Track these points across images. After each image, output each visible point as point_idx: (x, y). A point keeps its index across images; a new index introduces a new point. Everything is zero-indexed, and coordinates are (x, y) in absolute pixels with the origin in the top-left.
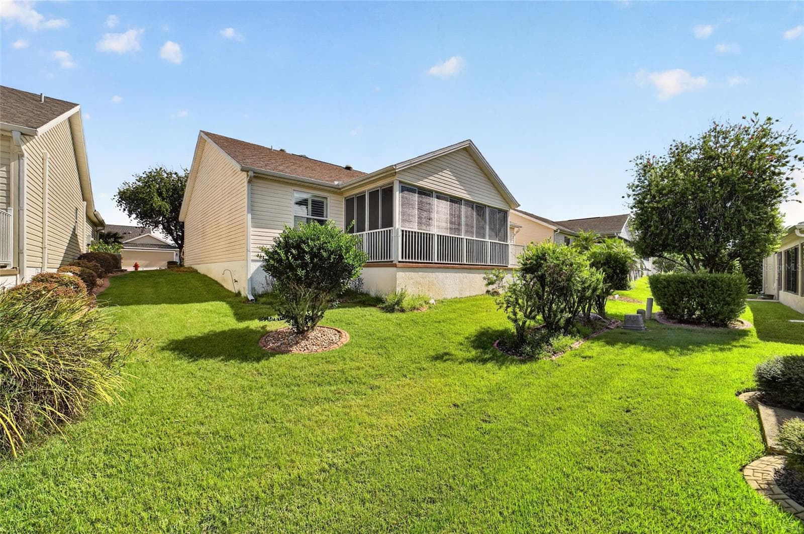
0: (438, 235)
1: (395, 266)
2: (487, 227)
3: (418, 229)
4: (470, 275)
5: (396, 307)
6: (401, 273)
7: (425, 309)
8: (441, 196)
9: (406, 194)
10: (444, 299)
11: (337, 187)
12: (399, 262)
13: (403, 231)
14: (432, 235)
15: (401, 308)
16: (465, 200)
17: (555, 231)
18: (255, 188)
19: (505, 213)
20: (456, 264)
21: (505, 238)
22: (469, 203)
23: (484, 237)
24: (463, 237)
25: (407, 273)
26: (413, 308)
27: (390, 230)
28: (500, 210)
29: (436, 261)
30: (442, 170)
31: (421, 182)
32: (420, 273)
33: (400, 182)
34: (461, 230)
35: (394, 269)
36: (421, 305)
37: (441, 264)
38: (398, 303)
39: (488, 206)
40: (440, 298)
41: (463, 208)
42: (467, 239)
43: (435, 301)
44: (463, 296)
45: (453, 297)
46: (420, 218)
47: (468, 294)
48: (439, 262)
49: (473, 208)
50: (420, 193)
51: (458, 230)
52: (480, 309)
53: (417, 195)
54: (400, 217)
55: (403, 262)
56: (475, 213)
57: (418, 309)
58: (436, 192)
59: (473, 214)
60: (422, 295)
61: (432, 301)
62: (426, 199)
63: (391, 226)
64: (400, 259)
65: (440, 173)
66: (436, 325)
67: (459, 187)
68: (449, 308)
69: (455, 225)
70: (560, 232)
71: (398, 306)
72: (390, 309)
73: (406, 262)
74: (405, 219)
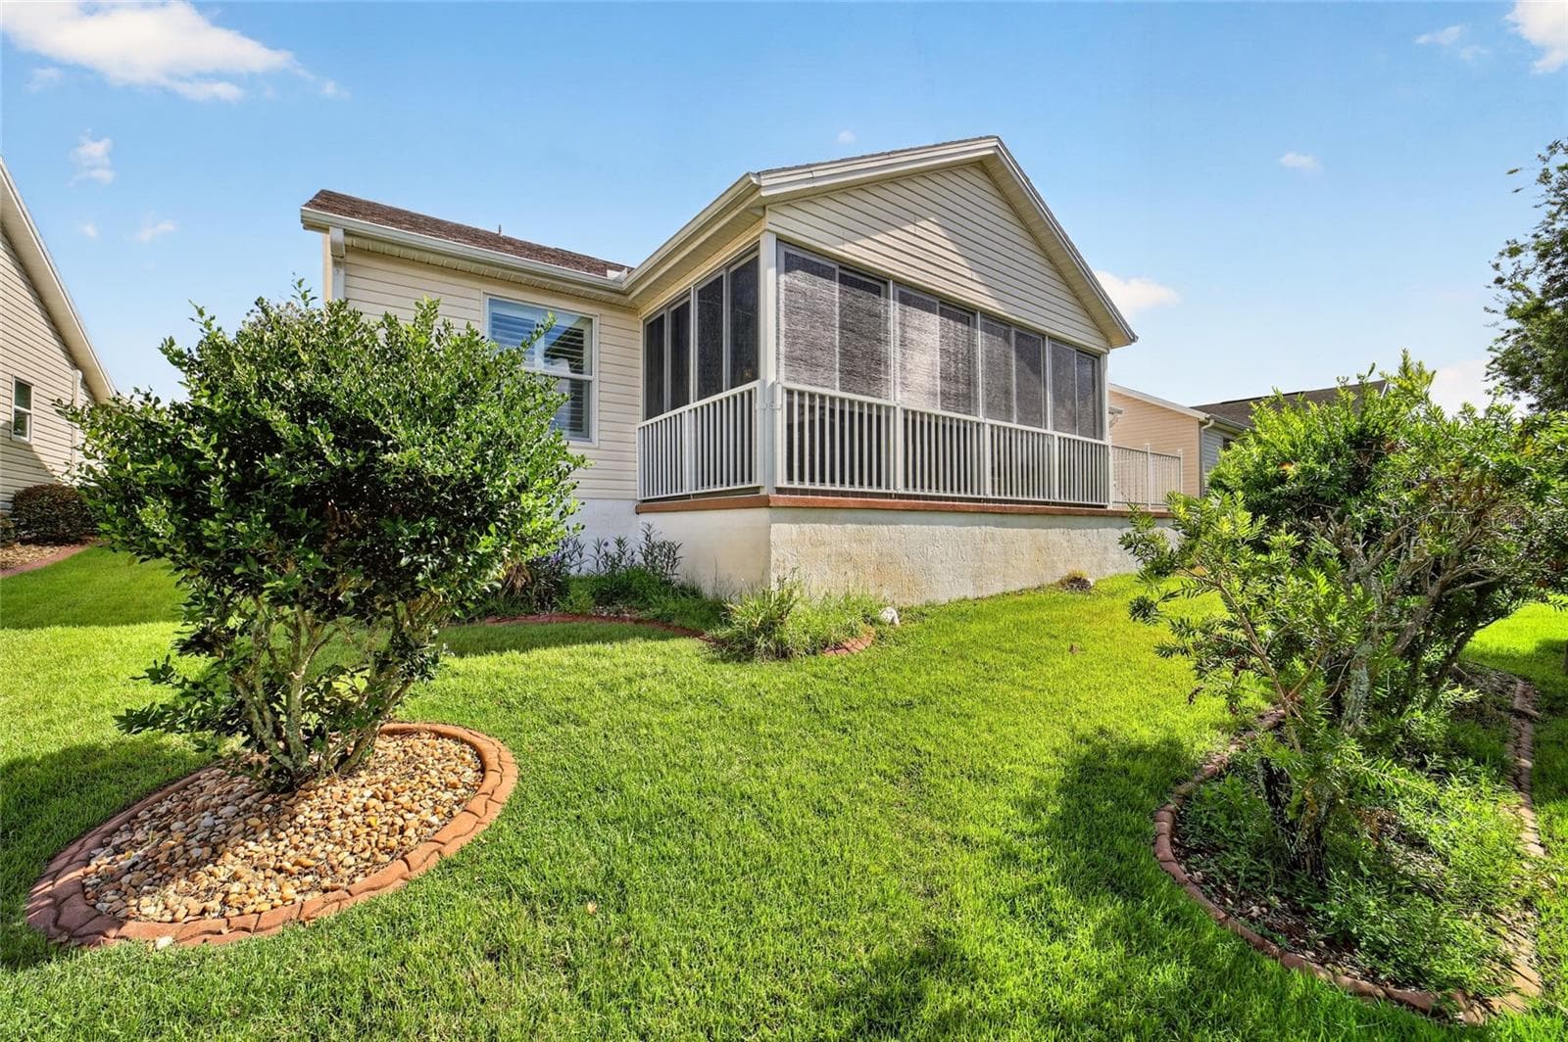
0: (906, 412)
1: (765, 503)
2: (1049, 396)
3: (843, 389)
4: (1003, 530)
5: (760, 642)
6: (785, 526)
7: (862, 646)
8: (916, 297)
9: (800, 279)
10: (930, 605)
11: (615, 286)
12: (780, 490)
13: (790, 392)
14: (888, 408)
15: (781, 642)
16: (988, 316)
17: (1202, 424)
18: (355, 281)
19: (1095, 358)
20: (961, 499)
21: (1097, 429)
22: (995, 323)
23: (1041, 423)
24: (980, 418)
25: (807, 527)
26: (821, 645)
27: (750, 392)
28: (1083, 351)
29: (901, 490)
30: (915, 217)
31: (848, 247)
32: (849, 527)
33: (781, 240)
34: (976, 399)
35: (762, 514)
36: (851, 631)
37: (917, 497)
38: (768, 627)
39: (1053, 338)
40: (916, 602)
41: (980, 338)
42: (992, 426)
43: (900, 610)
44: (985, 594)
45: (955, 597)
46: (846, 354)
47: (997, 588)
48: (911, 492)
49: (1007, 339)
50: (844, 280)
51: (966, 401)
52: (1046, 641)
53: (837, 286)
54: (782, 349)
55: (793, 491)
56: (1013, 354)
57: (838, 646)
58: (899, 282)
59: (1007, 357)
60: (856, 593)
61: (889, 614)
62: (865, 300)
63: (755, 377)
64: (782, 482)
65: (910, 228)
66: (896, 723)
67: (968, 273)
68: (945, 640)
69: (958, 387)
70: (1213, 427)
71: (769, 637)
72: (740, 650)
73: (805, 492)
74: (801, 358)
